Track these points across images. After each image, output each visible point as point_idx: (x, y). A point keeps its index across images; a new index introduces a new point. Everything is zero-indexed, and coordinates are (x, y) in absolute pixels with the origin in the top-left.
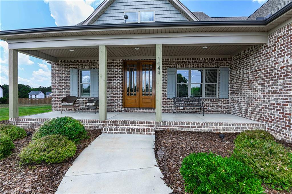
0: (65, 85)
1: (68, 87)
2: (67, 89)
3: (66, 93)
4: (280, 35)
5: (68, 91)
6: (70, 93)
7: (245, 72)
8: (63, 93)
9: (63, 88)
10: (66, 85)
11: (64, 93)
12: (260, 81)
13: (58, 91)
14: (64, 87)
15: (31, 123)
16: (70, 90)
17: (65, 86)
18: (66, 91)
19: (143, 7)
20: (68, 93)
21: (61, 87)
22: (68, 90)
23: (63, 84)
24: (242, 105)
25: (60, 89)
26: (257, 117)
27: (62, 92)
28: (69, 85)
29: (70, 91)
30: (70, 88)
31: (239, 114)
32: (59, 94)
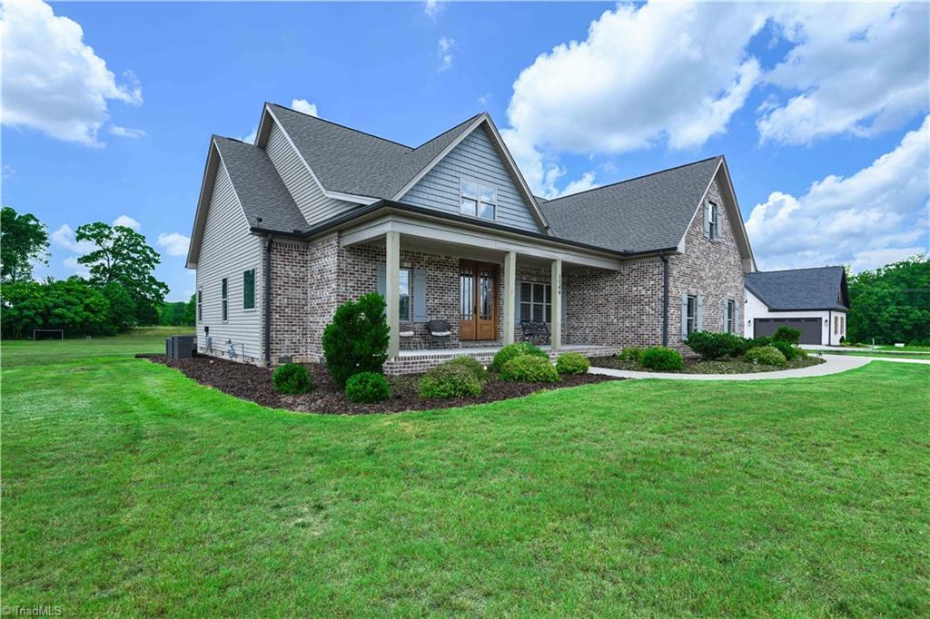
4: (635, 267)
7: (592, 293)
12: (614, 306)
15: (428, 362)
19: (483, 177)
24: (588, 331)
26: (610, 341)
31: (584, 341)
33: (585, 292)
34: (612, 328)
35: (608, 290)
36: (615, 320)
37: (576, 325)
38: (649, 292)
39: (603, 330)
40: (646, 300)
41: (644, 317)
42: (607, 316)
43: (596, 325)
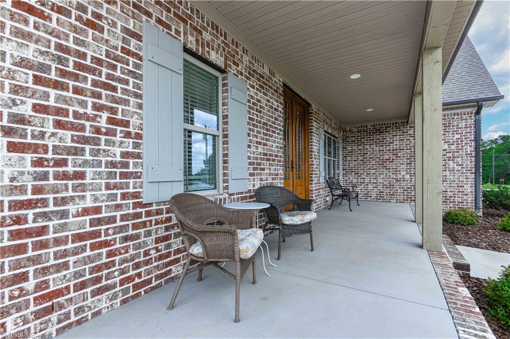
0: (105, 115)
1: (128, 135)
2: (118, 151)
3: (111, 175)
5: (126, 165)
6: (137, 176)
7: (376, 149)
8: (81, 175)
9: (86, 140)
10: (111, 121)
11: (88, 181)
13: (29, 157)
14: (98, 131)
16: (139, 156)
17: (103, 123)
18: (113, 164)
20: (124, 175)
21: (59, 125)
22: (125, 155)
23: (83, 104)
25: (50, 143)
27: (70, 169)
28: (134, 121)
29: (136, 165)
30: (136, 145)
32: (37, 190)
33: (368, 147)
34: (403, 184)
35: (396, 144)
36: (407, 177)
37: (355, 181)
38: (453, 147)
39: (391, 186)
40: (450, 155)
41: (448, 173)
42: (396, 171)
43: (381, 181)
